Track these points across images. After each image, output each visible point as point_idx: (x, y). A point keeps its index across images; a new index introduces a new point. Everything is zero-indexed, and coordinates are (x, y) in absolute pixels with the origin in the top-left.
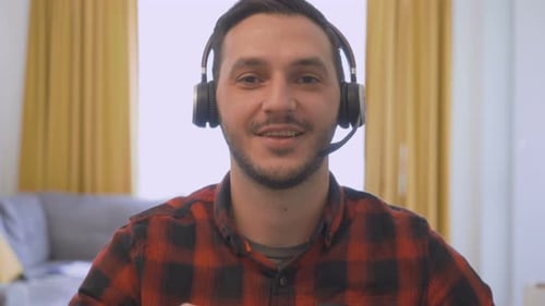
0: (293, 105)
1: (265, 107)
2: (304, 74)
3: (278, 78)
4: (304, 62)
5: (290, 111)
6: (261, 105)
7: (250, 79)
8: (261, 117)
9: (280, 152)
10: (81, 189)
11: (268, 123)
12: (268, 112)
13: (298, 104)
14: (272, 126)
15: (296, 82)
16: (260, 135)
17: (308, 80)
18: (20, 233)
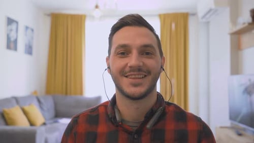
0: (141, 64)
1: (129, 65)
2: (146, 51)
3: (135, 53)
4: (146, 46)
5: (139, 66)
6: (127, 64)
7: (123, 54)
8: (127, 69)
9: (135, 85)
10: (66, 94)
11: (130, 71)
12: (130, 67)
13: (143, 63)
14: (132, 73)
15: (142, 54)
16: (126, 77)
17: (148, 54)
18: (45, 108)
